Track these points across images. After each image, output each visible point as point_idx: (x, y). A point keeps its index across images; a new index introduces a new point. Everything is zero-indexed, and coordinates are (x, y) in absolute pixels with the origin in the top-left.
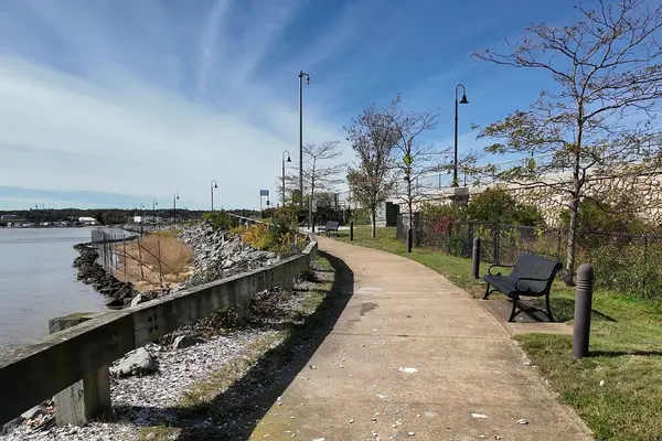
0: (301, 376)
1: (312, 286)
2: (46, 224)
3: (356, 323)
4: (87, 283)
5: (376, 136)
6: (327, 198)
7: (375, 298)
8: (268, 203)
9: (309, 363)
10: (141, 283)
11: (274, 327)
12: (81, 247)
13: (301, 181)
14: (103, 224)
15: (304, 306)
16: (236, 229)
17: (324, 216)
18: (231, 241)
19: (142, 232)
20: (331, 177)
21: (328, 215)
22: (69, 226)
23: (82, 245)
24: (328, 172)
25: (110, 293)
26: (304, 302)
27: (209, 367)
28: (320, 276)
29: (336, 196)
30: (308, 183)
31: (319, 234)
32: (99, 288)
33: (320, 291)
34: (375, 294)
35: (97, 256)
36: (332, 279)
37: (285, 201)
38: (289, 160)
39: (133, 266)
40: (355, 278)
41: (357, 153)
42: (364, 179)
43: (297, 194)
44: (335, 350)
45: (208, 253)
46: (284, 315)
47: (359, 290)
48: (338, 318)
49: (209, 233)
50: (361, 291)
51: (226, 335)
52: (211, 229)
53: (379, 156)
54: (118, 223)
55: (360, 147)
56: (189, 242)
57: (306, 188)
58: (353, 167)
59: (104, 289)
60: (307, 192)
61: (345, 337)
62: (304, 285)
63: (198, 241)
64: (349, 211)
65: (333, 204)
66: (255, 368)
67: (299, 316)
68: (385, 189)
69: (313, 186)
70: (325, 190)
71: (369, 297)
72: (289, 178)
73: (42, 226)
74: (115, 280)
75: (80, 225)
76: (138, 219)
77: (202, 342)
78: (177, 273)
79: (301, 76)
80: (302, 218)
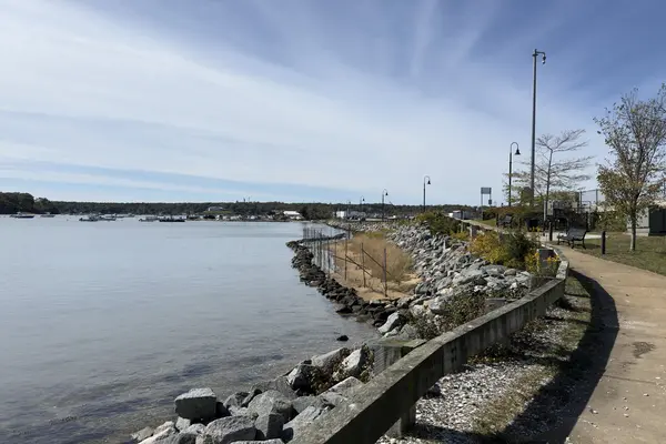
0: (583, 419)
1: (567, 314)
2: (253, 217)
3: (631, 366)
4: (311, 286)
5: (637, 126)
6: (567, 198)
7: (649, 336)
8: (490, 202)
9: (589, 406)
10: (363, 289)
11: (539, 361)
12: (294, 245)
13: (533, 179)
14: (308, 219)
15: (564, 339)
16: (458, 235)
17: (563, 220)
18: (454, 248)
19: (349, 230)
20: (572, 173)
21: (569, 218)
22: (275, 220)
23: (295, 243)
24: (568, 167)
25: (338, 299)
26: (562, 334)
27: (487, 397)
28: (573, 301)
29: (577, 196)
30: (540, 180)
31: (558, 243)
32: (324, 293)
33: (578, 322)
34: (648, 331)
35: (312, 256)
36: (589, 306)
37: (510, 201)
38: (518, 153)
39: (352, 270)
40: (618, 307)
41: (612, 149)
42: (622, 180)
43: (527, 193)
44: (614, 395)
45: (429, 260)
46: (545, 348)
47: (627, 324)
48: (607, 356)
49: (427, 238)
50: (630, 326)
51: (490, 364)
52: (427, 232)
53: (641, 151)
54: (323, 218)
55: (616, 142)
56: (404, 245)
57: (539, 186)
58: (605, 165)
59: (330, 294)
60: (540, 191)
61: (622, 382)
62: (558, 313)
63: (414, 244)
64: (596, 214)
65: (575, 205)
66: (532, 404)
67: (562, 351)
68: (650, 192)
69: (549, 183)
70: (564, 189)
71: (642, 334)
72: (517, 175)
73: (250, 220)
74: (338, 286)
75: (285, 219)
76: (341, 214)
77: (471, 370)
78: (398, 281)
79: (535, 55)
80: (534, 221)
